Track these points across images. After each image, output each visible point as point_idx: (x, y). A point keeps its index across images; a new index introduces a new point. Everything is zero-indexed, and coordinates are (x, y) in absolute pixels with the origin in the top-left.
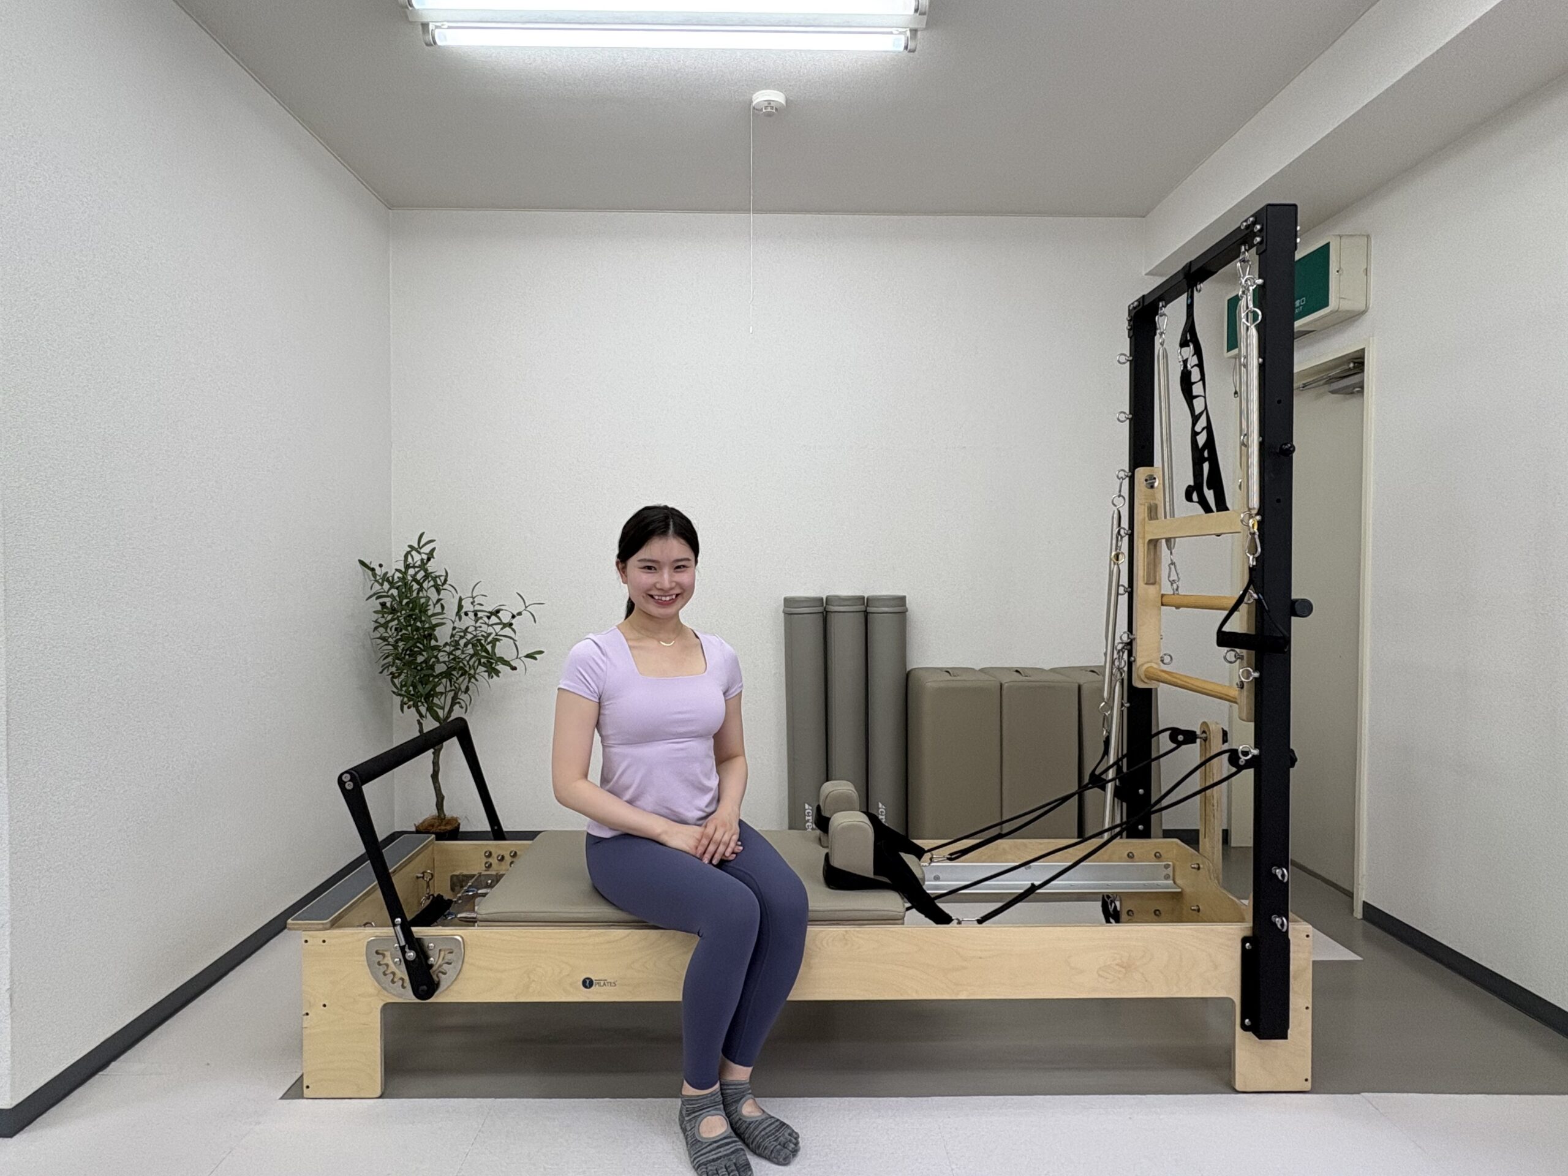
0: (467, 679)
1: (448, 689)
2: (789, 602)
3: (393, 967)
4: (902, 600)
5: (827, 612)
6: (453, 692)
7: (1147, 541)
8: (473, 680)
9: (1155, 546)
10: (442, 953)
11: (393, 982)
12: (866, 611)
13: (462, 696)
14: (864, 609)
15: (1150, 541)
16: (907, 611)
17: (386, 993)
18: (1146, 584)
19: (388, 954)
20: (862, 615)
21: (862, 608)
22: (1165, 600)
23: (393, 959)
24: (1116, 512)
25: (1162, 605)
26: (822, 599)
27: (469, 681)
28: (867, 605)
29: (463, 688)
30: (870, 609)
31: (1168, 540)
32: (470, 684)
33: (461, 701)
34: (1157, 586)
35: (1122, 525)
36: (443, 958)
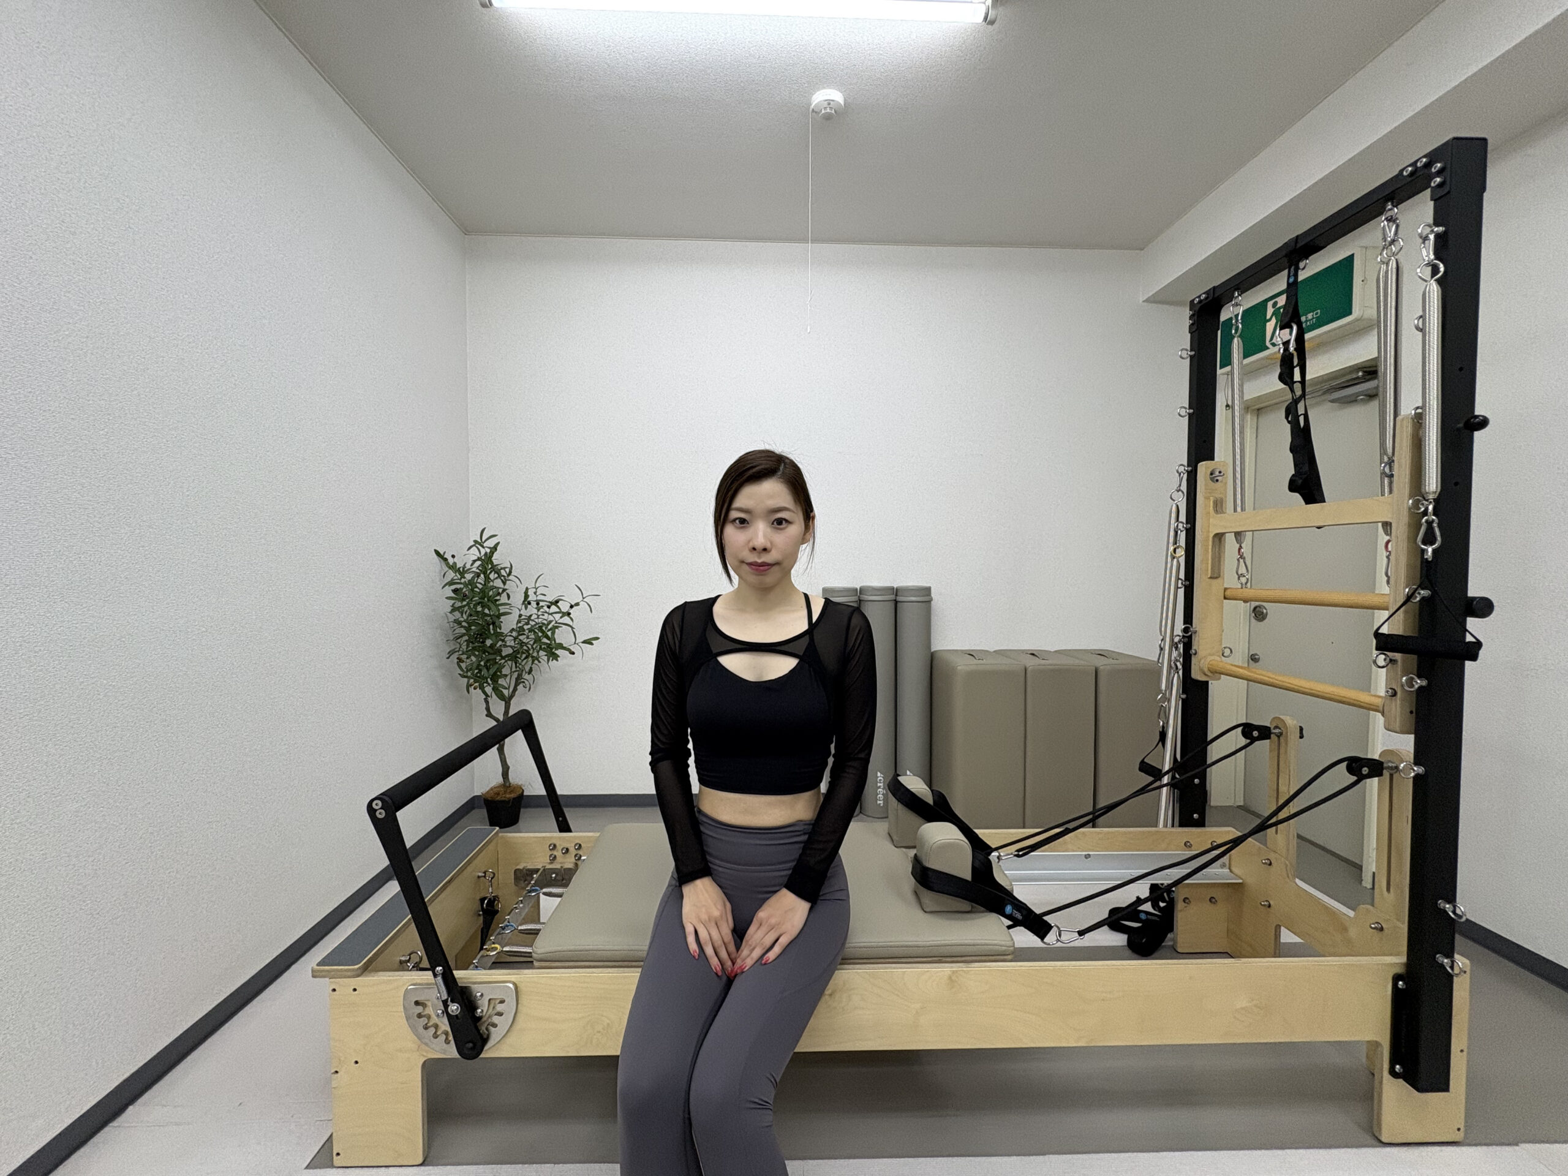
0: (530, 662)
1: (513, 670)
3: (434, 1019)
4: (927, 591)
5: (860, 600)
6: (517, 673)
7: (1211, 535)
8: (536, 662)
9: (1220, 540)
10: (492, 1002)
11: (435, 1036)
12: (895, 600)
13: (526, 676)
15: (1216, 535)
16: (932, 600)
17: (427, 1048)
18: (1211, 578)
19: (429, 1004)
20: (892, 604)
21: (893, 597)
22: (1228, 593)
23: (435, 1010)
24: (1174, 506)
25: (1225, 598)
26: (857, 589)
27: (533, 663)
28: (896, 595)
29: (527, 668)
30: (899, 599)
31: (1238, 535)
32: (534, 666)
33: (526, 681)
34: (1219, 581)
35: (1180, 520)
36: (494, 1008)
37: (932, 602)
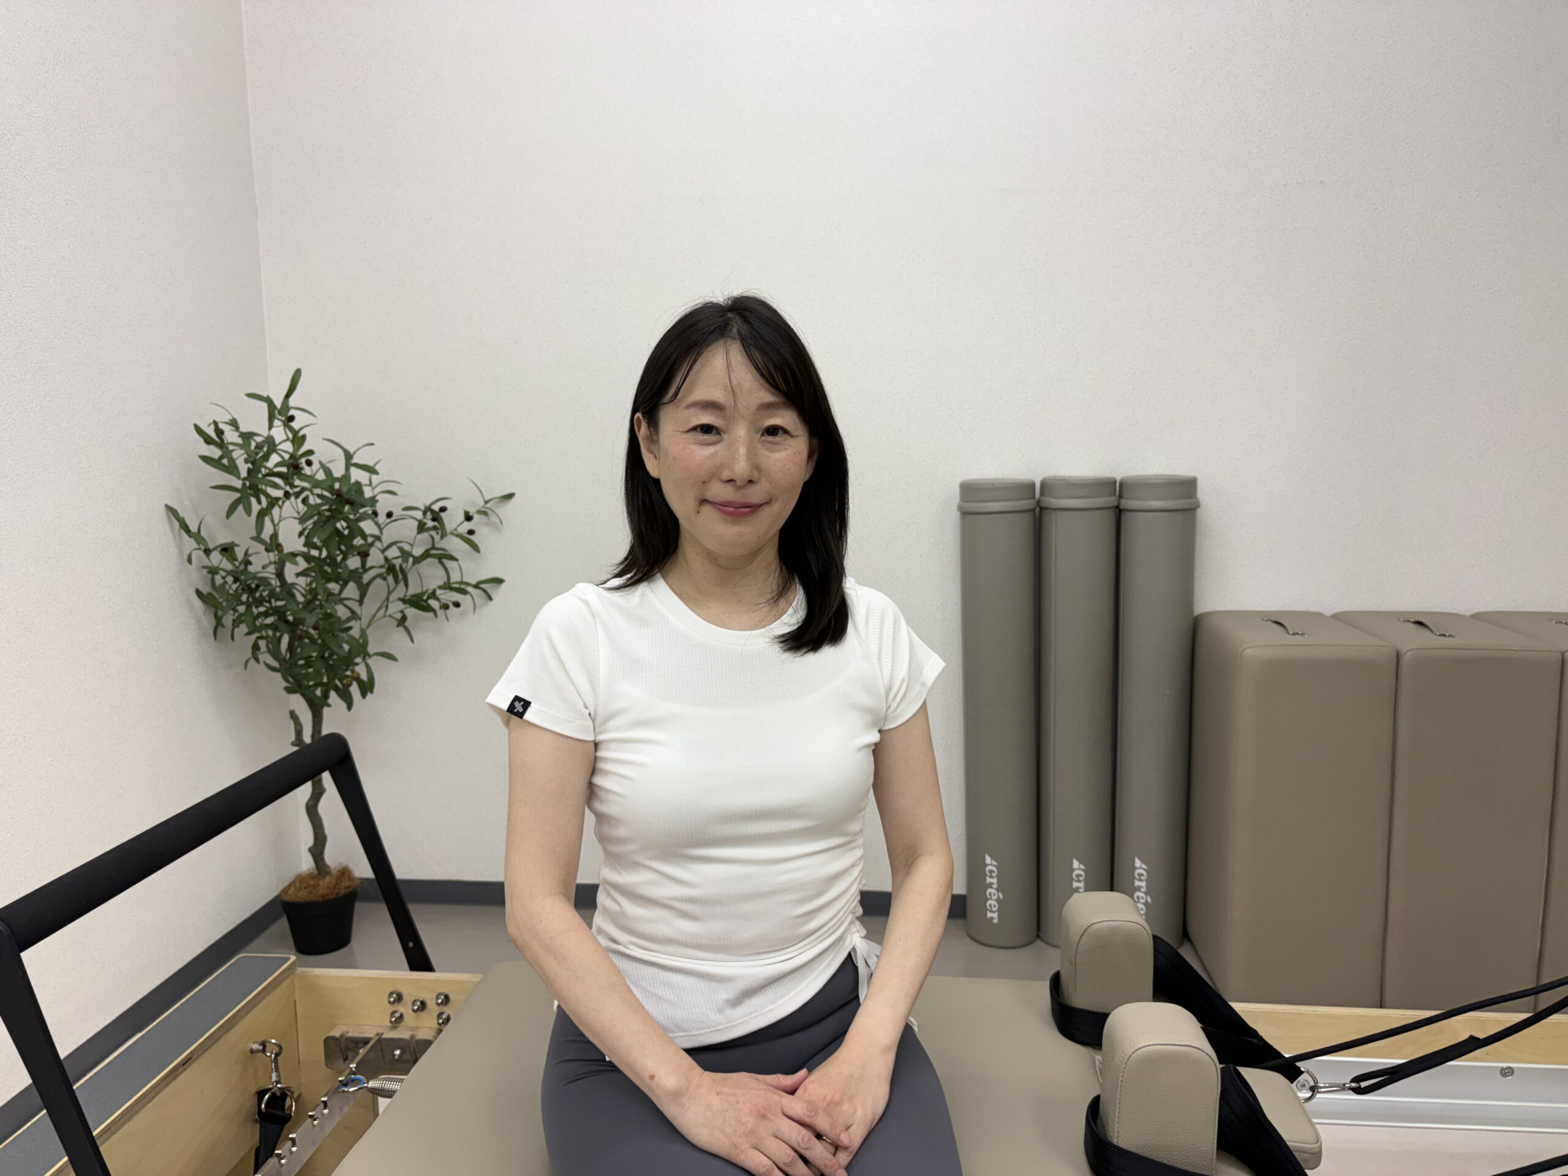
2: (969, 491)
4: (1188, 486)
5: (1042, 509)
12: (1118, 507)
14: (1116, 504)
16: (1198, 505)
20: (1110, 516)
21: (1111, 501)
26: (1033, 485)
28: (1120, 496)
30: (1126, 504)
37: (1198, 510)
